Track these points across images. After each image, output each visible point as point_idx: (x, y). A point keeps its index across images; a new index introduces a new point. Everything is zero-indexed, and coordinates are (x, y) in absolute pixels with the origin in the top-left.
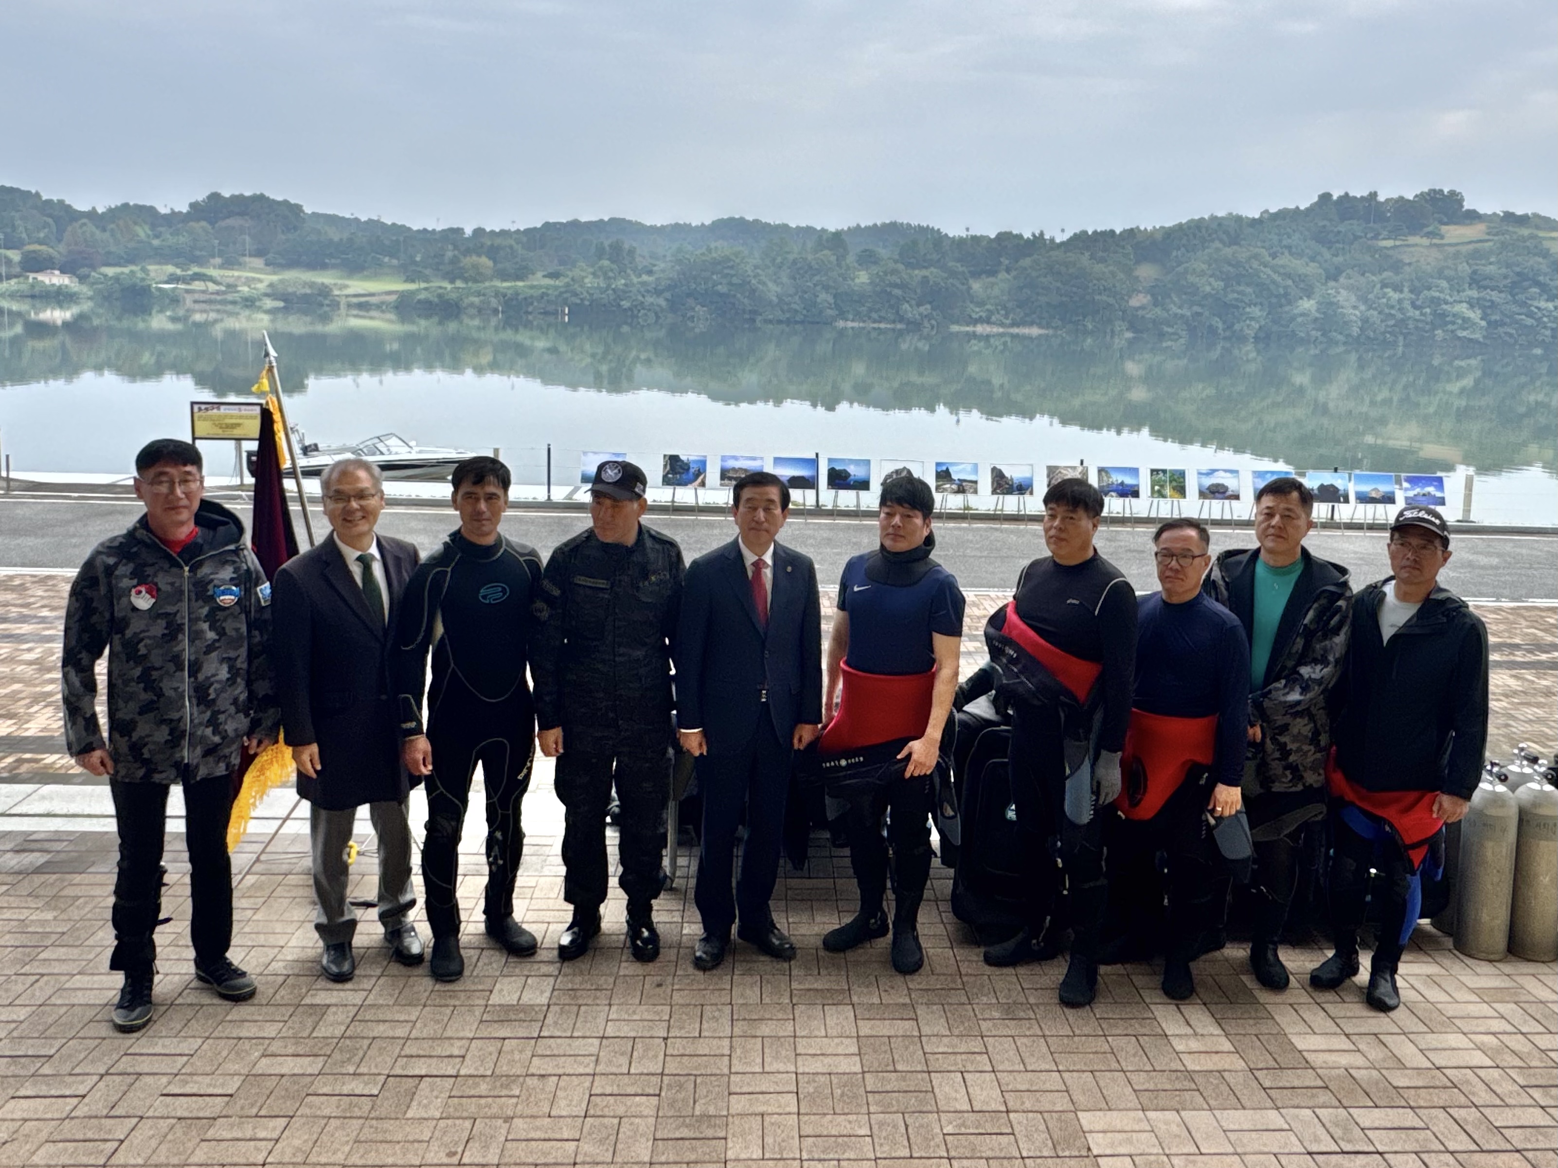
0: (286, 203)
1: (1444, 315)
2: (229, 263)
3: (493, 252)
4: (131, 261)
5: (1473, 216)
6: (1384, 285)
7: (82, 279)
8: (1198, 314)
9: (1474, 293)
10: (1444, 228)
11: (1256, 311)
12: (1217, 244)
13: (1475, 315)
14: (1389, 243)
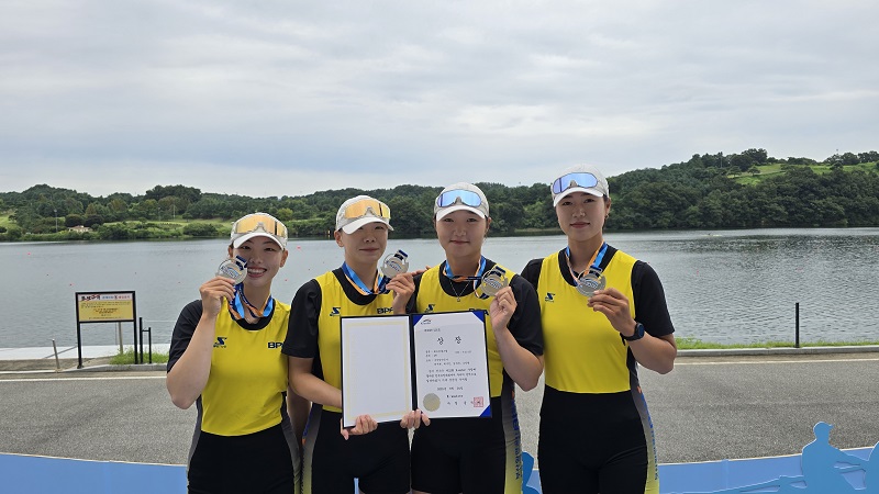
0: (192, 188)
1: (766, 210)
2: (166, 219)
3: (292, 207)
4: (118, 220)
5: (772, 161)
6: (733, 197)
7: (95, 229)
8: (639, 217)
9: (780, 198)
10: (759, 168)
11: (668, 214)
12: (645, 182)
13: (782, 209)
14: (733, 176)
